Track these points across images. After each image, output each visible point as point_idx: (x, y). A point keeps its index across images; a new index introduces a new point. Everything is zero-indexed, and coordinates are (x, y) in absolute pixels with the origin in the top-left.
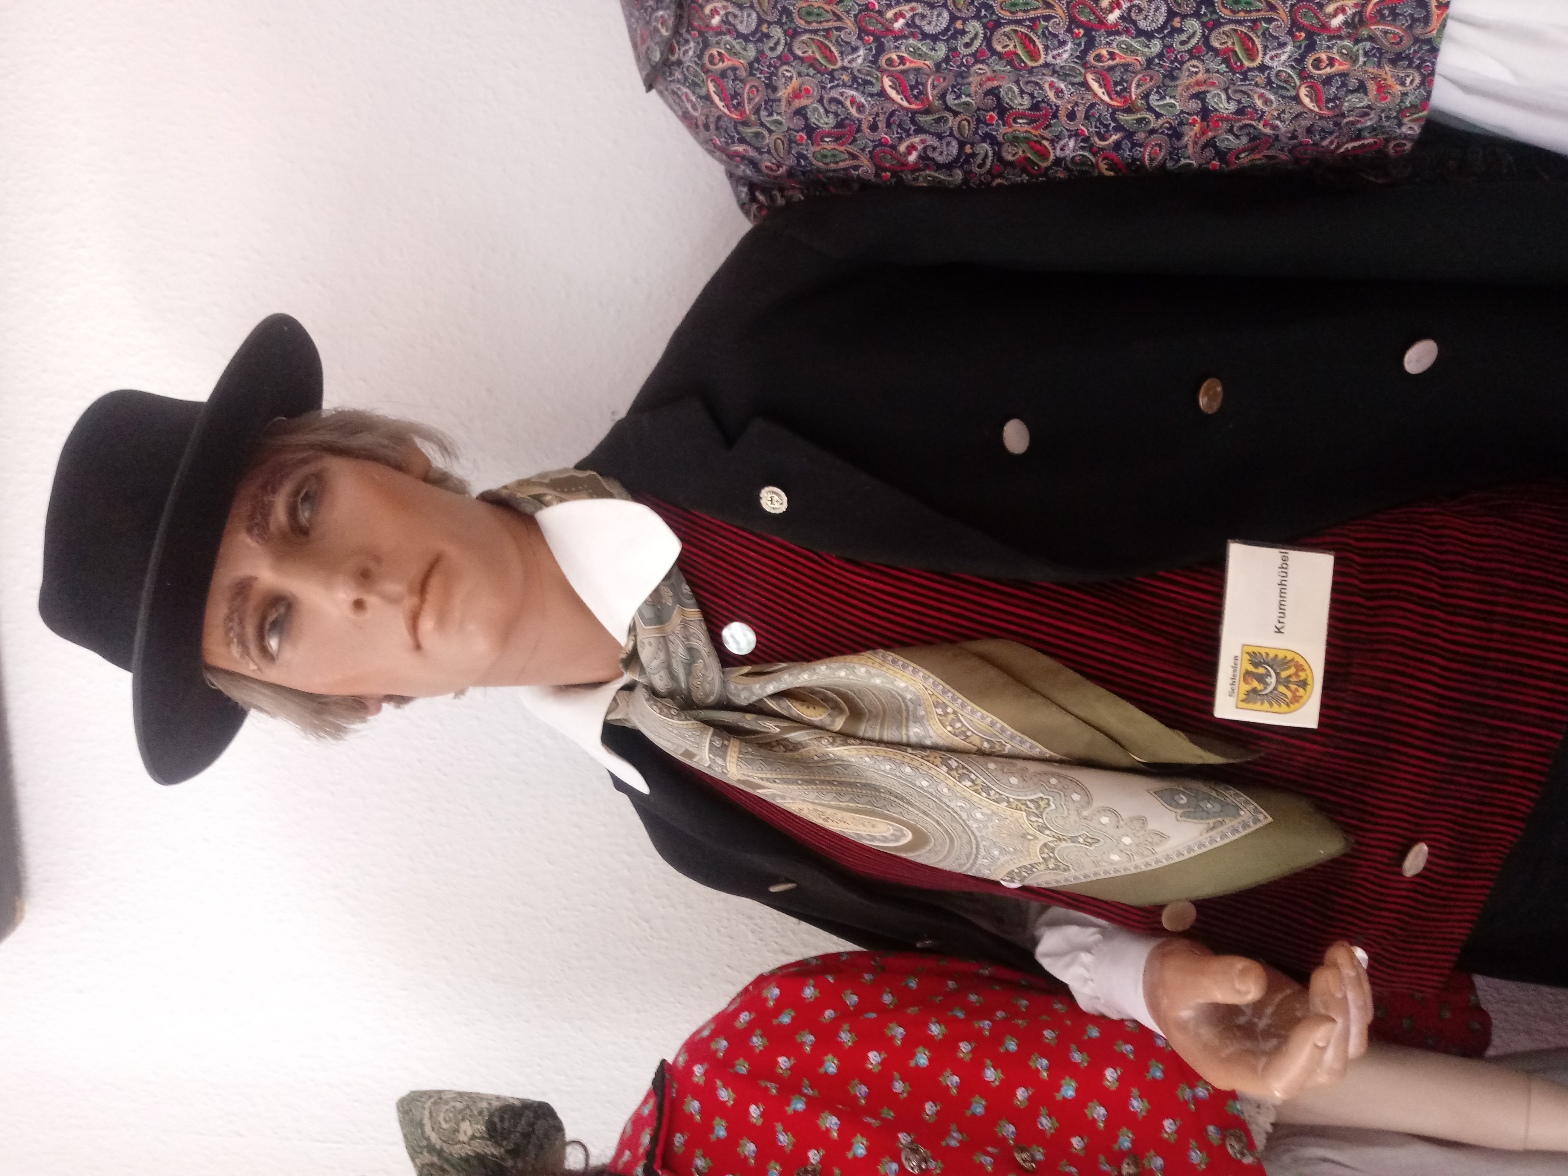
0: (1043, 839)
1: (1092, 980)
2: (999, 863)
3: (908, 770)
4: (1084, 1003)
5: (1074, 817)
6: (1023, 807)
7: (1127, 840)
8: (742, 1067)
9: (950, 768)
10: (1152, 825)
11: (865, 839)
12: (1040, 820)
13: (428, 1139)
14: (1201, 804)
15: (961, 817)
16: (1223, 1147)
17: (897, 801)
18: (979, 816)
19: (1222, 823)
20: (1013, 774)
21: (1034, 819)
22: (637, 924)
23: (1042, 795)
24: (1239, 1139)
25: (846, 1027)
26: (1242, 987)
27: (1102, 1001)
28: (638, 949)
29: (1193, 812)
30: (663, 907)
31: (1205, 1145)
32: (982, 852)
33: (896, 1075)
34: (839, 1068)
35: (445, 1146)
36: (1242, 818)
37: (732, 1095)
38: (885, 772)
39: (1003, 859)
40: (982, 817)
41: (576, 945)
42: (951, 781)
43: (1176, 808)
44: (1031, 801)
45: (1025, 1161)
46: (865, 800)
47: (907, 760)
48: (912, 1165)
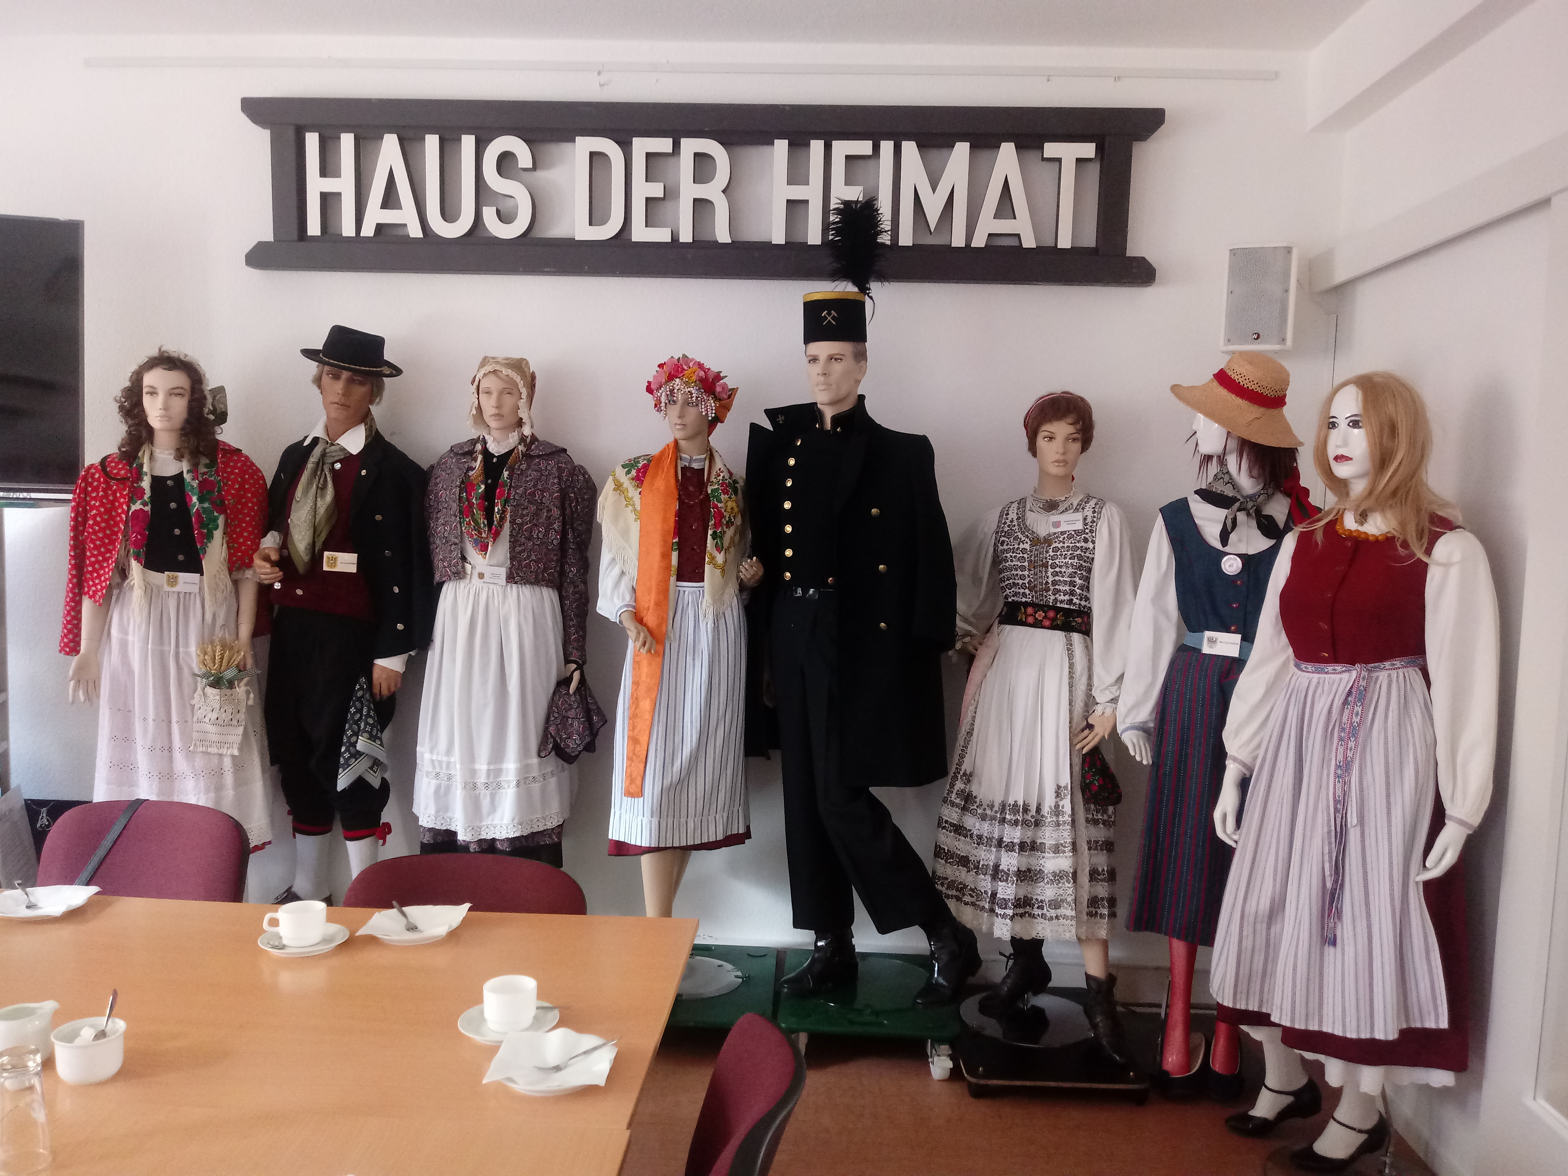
23: (308, 522)
24: (238, 567)
31: (236, 560)
33: (246, 500)
34: (247, 488)
36: (305, 557)
37: (240, 465)
42: (309, 506)
43: (307, 546)
44: (306, 521)
48: (232, 501)
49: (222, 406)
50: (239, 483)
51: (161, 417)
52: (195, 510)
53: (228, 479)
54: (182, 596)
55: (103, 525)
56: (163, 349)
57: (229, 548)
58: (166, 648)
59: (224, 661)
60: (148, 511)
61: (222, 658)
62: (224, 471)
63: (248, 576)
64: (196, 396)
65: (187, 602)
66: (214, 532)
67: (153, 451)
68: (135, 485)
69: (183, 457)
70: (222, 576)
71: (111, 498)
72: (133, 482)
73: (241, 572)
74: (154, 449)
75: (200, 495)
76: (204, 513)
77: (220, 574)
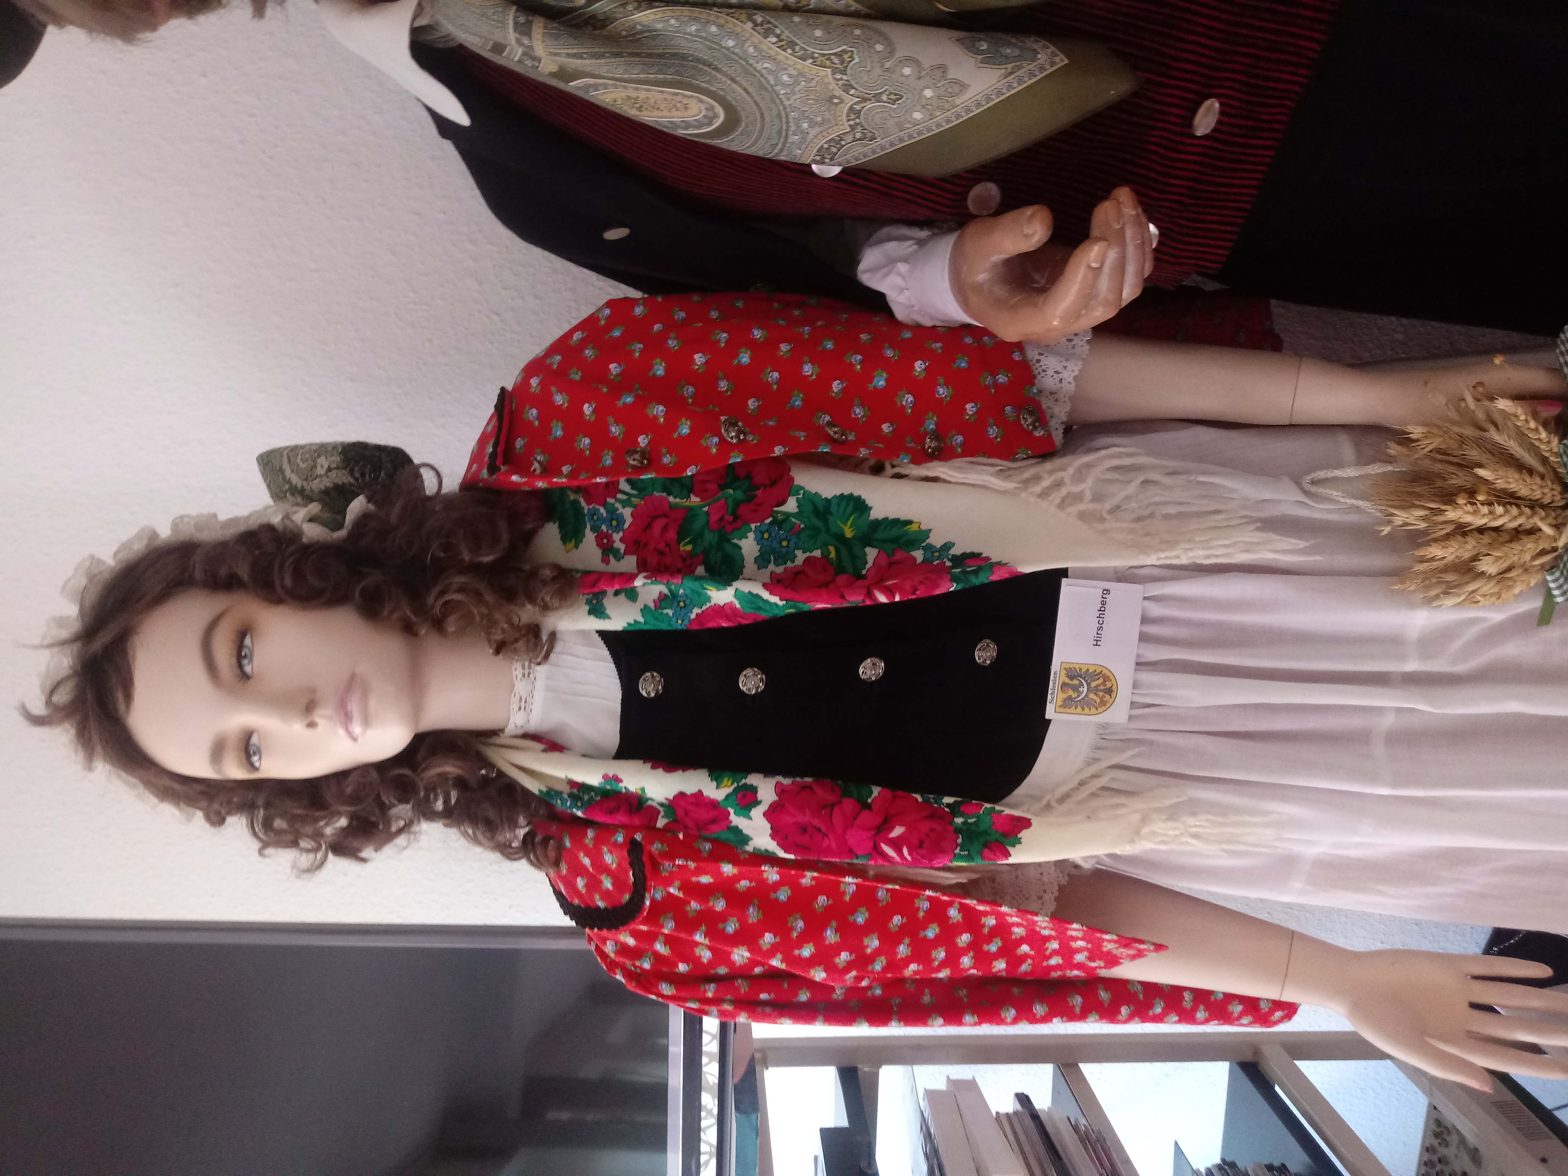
0: (850, 101)
1: (907, 289)
2: (810, 137)
3: (713, 29)
4: (900, 314)
5: (878, 71)
6: (828, 63)
7: (928, 93)
8: (576, 376)
9: (756, 24)
10: (952, 74)
11: (679, 127)
12: (845, 77)
13: (289, 482)
14: (1001, 49)
15: (768, 82)
16: (1017, 422)
17: (706, 68)
18: (785, 78)
19: (1019, 68)
20: (817, 26)
21: (838, 76)
22: (488, 317)
23: (844, 47)
24: (1031, 413)
25: (673, 335)
26: (1027, 230)
27: (916, 308)
28: (491, 343)
29: (991, 59)
30: (512, 299)
31: (1001, 421)
32: (793, 128)
33: (721, 374)
34: (667, 370)
35: (305, 484)
36: (1039, 61)
37: (567, 398)
38: (690, 34)
39: (813, 132)
40: (788, 79)
41: (429, 341)
42: (757, 38)
43: (975, 54)
44: (835, 54)
45: (835, 433)
46: (671, 70)
47: (712, 18)
48: (731, 435)
49: (323, 463)
50: (642, 402)
51: (347, 718)
52: (774, 599)
53: (626, 446)
54: (1153, 654)
55: (831, 936)
56: (38, 708)
57: (944, 454)
58: (1388, 721)
59: (1524, 492)
60: (780, 790)
61: (1509, 498)
62: (592, 464)
63: (1068, 376)
64: (244, 572)
65: (1183, 633)
66: (877, 513)
67: (520, 732)
68: (661, 823)
69: (534, 630)
70: (1087, 486)
71: (720, 905)
72: (650, 828)
73: (1045, 403)
74: (510, 729)
75: (700, 570)
76: (783, 557)
77: (1078, 497)
